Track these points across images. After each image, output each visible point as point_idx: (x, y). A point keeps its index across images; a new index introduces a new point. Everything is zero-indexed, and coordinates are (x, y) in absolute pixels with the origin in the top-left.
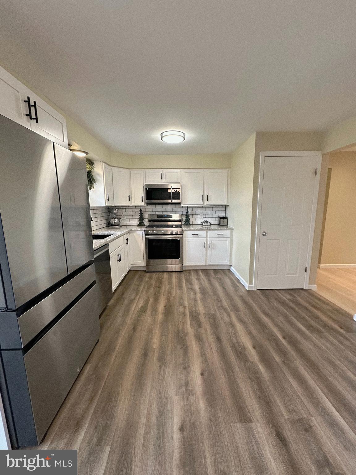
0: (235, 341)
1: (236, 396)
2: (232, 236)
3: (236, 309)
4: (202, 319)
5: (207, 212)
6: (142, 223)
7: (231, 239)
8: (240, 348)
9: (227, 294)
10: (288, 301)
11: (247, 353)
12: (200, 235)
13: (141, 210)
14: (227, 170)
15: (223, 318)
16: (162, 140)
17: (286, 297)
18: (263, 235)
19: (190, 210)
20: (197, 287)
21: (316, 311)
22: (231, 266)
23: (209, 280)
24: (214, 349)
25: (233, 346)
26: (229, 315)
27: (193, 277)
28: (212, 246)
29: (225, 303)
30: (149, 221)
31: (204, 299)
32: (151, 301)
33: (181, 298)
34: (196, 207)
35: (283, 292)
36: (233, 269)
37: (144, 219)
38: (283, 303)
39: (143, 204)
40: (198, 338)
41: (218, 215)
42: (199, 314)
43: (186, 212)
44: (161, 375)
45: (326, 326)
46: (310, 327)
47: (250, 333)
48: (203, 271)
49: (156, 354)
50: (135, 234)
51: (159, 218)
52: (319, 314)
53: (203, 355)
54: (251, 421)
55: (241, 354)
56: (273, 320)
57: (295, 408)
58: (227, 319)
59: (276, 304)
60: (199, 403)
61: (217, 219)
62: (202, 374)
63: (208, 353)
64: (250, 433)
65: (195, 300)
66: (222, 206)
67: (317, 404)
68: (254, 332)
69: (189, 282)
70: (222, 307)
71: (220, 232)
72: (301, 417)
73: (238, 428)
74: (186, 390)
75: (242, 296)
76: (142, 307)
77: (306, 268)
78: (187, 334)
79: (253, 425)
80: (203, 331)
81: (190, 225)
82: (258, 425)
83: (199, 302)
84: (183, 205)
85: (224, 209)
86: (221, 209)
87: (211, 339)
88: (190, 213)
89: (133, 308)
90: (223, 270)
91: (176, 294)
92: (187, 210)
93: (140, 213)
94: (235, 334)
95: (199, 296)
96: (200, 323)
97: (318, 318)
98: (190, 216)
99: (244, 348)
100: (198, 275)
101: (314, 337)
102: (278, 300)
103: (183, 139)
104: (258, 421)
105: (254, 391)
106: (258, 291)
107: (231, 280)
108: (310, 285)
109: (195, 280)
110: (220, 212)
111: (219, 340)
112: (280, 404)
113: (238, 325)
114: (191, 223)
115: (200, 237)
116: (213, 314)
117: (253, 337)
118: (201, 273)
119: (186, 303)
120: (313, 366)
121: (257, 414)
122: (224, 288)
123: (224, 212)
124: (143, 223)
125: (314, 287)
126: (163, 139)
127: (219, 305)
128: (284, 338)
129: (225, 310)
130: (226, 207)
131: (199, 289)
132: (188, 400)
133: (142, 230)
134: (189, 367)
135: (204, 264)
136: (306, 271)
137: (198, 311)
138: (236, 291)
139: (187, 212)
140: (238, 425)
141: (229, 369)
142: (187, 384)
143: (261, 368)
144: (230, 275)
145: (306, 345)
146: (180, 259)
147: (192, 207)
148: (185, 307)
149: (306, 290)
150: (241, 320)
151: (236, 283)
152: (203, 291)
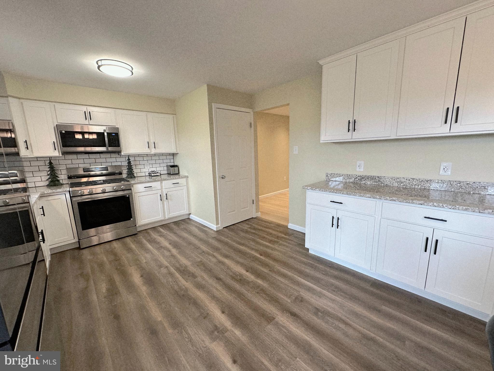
0: (231, 274)
1: (256, 309)
2: (187, 183)
3: (217, 249)
4: (192, 269)
5: (154, 162)
6: (56, 182)
7: (187, 187)
8: (238, 277)
9: (201, 240)
10: (249, 230)
11: (245, 277)
12: (155, 187)
13: (50, 163)
14: (171, 116)
15: (211, 262)
16: (100, 70)
17: (246, 227)
18: (222, 178)
19: (132, 159)
20: (166, 244)
21: (268, 230)
22: (190, 214)
23: (175, 233)
24: (219, 288)
25: (233, 278)
26: (214, 257)
27: (155, 235)
28: (168, 197)
29: (204, 248)
30: (70, 178)
31: (182, 252)
32: (117, 278)
33: (156, 260)
34: (139, 155)
35: (242, 223)
36: (193, 216)
37: (59, 176)
38: (247, 232)
39: (56, 154)
40: (200, 287)
41: (166, 164)
42: (186, 267)
43: (127, 162)
44: (186, 338)
45: (278, 237)
46: (270, 241)
47: (238, 262)
48: (162, 226)
49: (166, 325)
50: (50, 198)
51: (85, 173)
52: (271, 231)
53: (214, 298)
54: (274, 318)
55: (241, 280)
56: (248, 247)
57: (291, 294)
58: (214, 260)
59: (242, 234)
60: (235, 334)
61: (165, 168)
62: (223, 312)
63: (217, 293)
64: (278, 326)
65: (173, 256)
66: (170, 154)
67: (298, 284)
68: (241, 260)
69: (152, 241)
70: (204, 252)
71: (175, 181)
72: (295, 296)
73: (270, 327)
74: (218, 332)
75: (215, 237)
76: (108, 290)
77: (253, 200)
78: (186, 290)
79: (277, 319)
80: (199, 279)
81: (135, 177)
82: (279, 317)
83: (179, 256)
84: (124, 153)
85: (172, 157)
86: (168, 157)
87: (211, 282)
88: (132, 163)
89: (95, 297)
90: (183, 220)
91: (145, 258)
92: (129, 159)
93: (49, 168)
94: (228, 268)
95: (174, 251)
96: (193, 273)
97: (271, 234)
98: (134, 167)
99: (241, 275)
100: (159, 232)
101: (276, 246)
102: (242, 230)
103: (131, 73)
104: (277, 315)
105: (265, 299)
106: (225, 229)
107: (196, 227)
108: (257, 213)
109: (159, 238)
110: (169, 161)
111: (219, 279)
112: (282, 297)
113: (226, 261)
114: (135, 175)
115: (154, 189)
116: (201, 261)
117: (242, 265)
118: (161, 230)
119: (166, 263)
120: (285, 264)
121: (274, 311)
122: (194, 236)
123: (172, 161)
124: (58, 181)
125: (259, 215)
126: (101, 68)
127: (200, 252)
128: (261, 255)
129: (209, 254)
130: (173, 155)
131: (169, 245)
132: (226, 337)
133: (66, 191)
134: (208, 314)
135: (163, 219)
136: (253, 204)
137: (184, 265)
138: (207, 235)
139: (129, 163)
140: (269, 327)
141: (240, 295)
142: (216, 328)
143: (260, 281)
144: (192, 222)
145: (275, 253)
146: (132, 219)
147: (135, 156)
148: (167, 267)
149: (255, 218)
150: (226, 256)
151: (202, 228)
152: (176, 245)
